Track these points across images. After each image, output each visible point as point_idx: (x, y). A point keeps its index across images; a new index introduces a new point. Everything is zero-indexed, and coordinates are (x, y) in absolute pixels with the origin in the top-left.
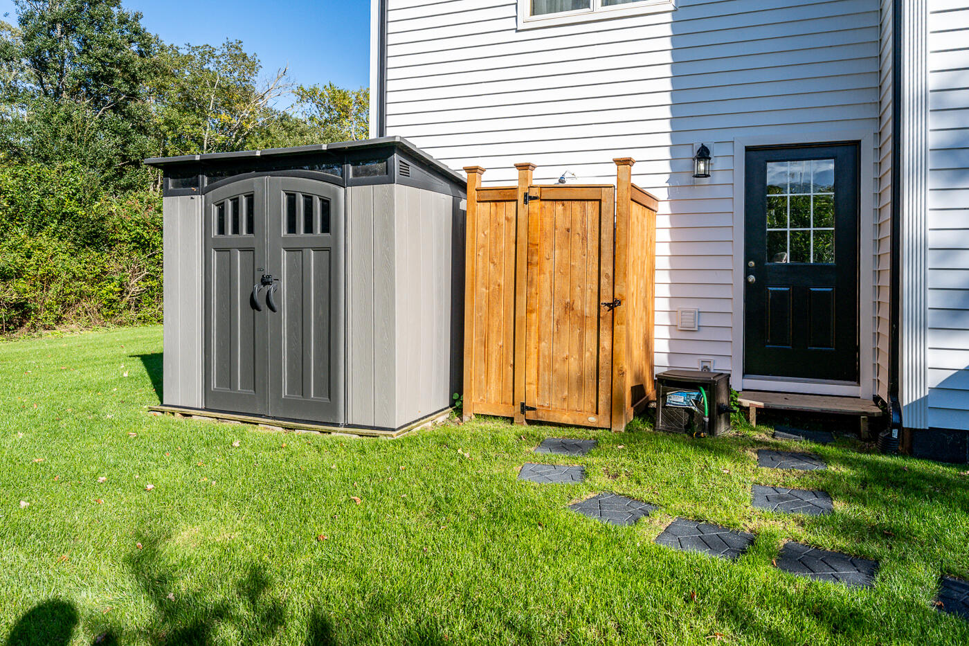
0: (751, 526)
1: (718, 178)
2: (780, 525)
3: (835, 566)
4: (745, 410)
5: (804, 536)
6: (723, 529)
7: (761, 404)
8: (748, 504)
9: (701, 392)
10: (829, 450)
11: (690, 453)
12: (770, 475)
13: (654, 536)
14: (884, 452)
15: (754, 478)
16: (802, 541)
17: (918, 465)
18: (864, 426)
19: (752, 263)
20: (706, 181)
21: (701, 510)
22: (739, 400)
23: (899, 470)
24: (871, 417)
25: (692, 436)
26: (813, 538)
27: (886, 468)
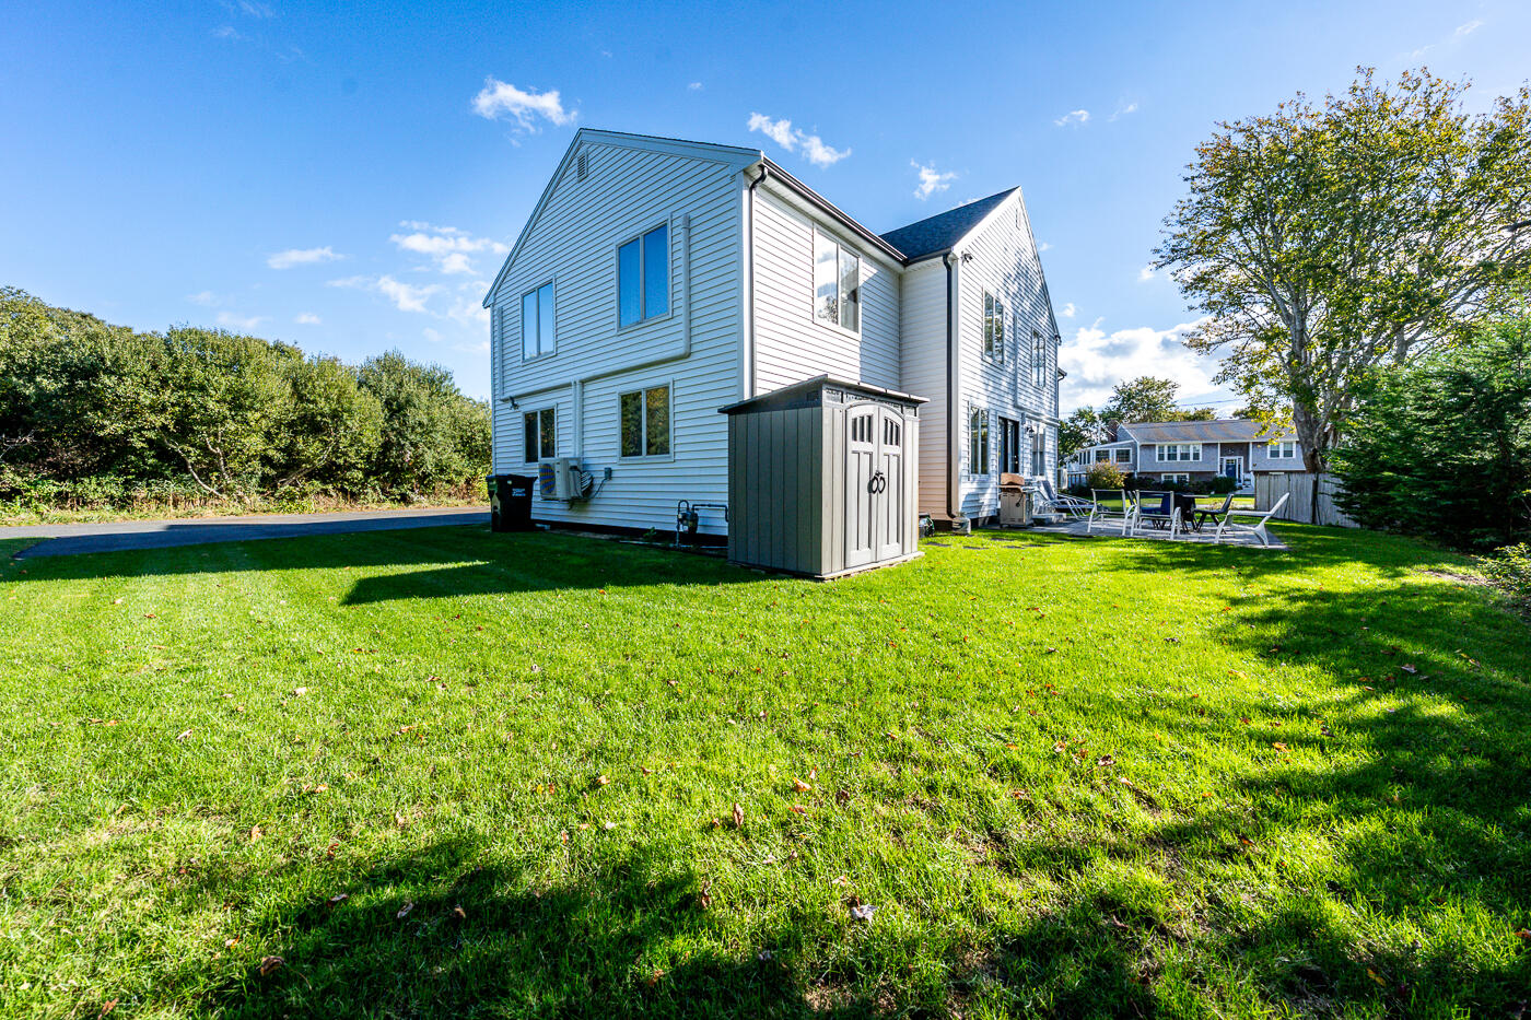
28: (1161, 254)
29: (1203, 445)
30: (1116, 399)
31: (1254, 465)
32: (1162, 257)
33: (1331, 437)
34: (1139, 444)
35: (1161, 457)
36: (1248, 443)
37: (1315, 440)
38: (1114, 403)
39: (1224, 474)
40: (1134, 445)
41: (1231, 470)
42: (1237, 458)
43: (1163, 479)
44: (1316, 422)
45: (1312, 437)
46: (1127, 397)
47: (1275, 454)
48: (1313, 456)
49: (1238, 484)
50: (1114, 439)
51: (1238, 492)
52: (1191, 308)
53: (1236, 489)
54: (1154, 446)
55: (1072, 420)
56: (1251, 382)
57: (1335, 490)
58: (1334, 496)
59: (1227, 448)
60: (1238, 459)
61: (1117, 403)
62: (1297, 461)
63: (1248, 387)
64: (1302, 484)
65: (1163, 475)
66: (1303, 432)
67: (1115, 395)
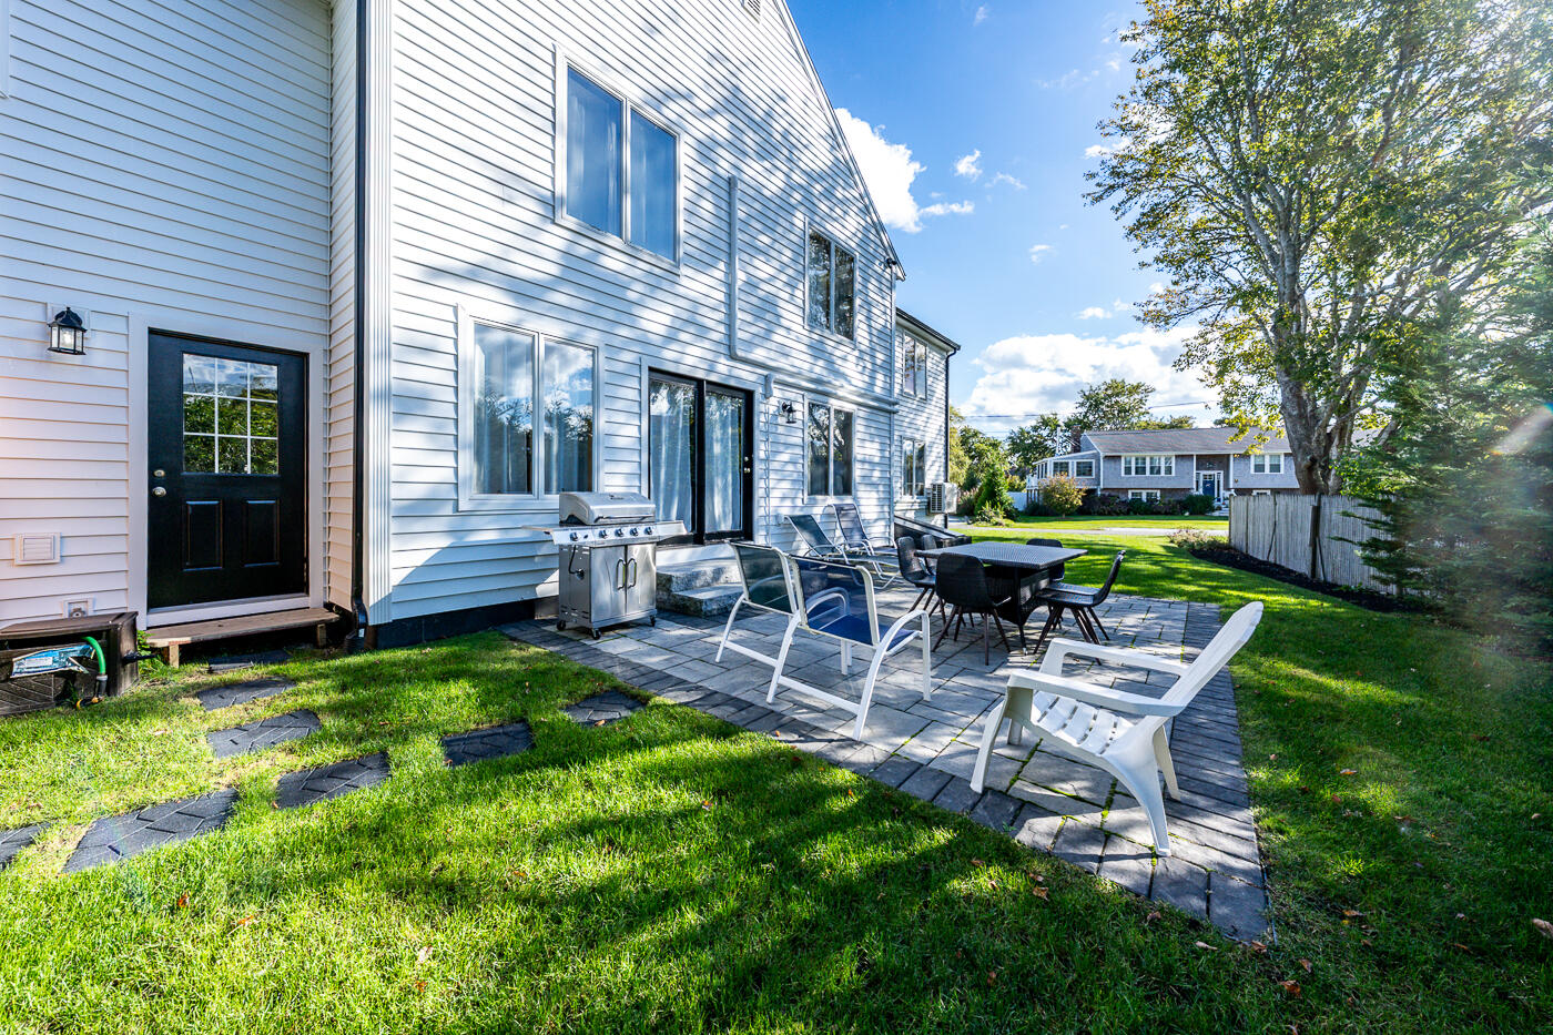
0: (225, 780)
1: (96, 358)
2: (264, 765)
3: (345, 776)
4: (162, 653)
5: (299, 762)
6: (186, 802)
7: (187, 640)
8: (211, 758)
9: (88, 643)
10: (293, 668)
11: (84, 729)
12: (227, 714)
13: (59, 865)
14: (350, 652)
15: (206, 726)
16: (299, 768)
17: (386, 655)
18: (321, 634)
19: (161, 473)
20: (77, 359)
21: (137, 795)
22: (148, 641)
23: (372, 666)
24: (329, 624)
25: (74, 706)
26: (310, 760)
27: (359, 669)
28: (1097, 180)
29: (1177, 456)
30: (1082, 405)
31: (1236, 481)
32: (1099, 185)
33: (1336, 441)
34: (1102, 455)
35: (1128, 470)
36: (1228, 455)
37: (1314, 444)
38: (1080, 410)
39: (1201, 491)
40: (1096, 456)
41: (1210, 486)
42: (1215, 472)
43: (1130, 496)
44: (1315, 417)
45: (1308, 438)
46: (1093, 401)
47: (1259, 468)
48: (1310, 469)
49: (1216, 504)
50: (1076, 449)
51: (1217, 514)
52: (1143, 265)
53: (1213, 510)
54: (1120, 457)
55: (1035, 429)
56: (1224, 366)
57: (1368, 534)
58: (1364, 546)
59: (1205, 461)
60: (1218, 475)
61: (1084, 410)
62: (1288, 477)
63: (1221, 374)
64: (1296, 510)
65: (1130, 492)
66: (1295, 432)
67: (1081, 400)
